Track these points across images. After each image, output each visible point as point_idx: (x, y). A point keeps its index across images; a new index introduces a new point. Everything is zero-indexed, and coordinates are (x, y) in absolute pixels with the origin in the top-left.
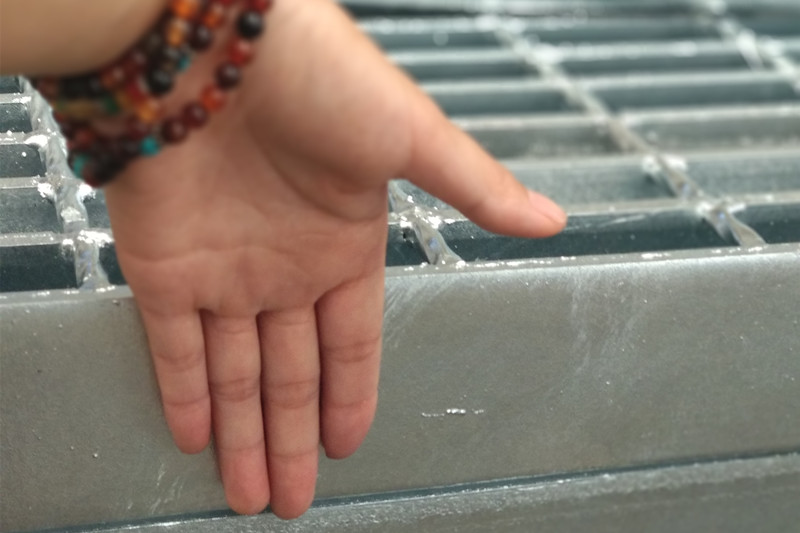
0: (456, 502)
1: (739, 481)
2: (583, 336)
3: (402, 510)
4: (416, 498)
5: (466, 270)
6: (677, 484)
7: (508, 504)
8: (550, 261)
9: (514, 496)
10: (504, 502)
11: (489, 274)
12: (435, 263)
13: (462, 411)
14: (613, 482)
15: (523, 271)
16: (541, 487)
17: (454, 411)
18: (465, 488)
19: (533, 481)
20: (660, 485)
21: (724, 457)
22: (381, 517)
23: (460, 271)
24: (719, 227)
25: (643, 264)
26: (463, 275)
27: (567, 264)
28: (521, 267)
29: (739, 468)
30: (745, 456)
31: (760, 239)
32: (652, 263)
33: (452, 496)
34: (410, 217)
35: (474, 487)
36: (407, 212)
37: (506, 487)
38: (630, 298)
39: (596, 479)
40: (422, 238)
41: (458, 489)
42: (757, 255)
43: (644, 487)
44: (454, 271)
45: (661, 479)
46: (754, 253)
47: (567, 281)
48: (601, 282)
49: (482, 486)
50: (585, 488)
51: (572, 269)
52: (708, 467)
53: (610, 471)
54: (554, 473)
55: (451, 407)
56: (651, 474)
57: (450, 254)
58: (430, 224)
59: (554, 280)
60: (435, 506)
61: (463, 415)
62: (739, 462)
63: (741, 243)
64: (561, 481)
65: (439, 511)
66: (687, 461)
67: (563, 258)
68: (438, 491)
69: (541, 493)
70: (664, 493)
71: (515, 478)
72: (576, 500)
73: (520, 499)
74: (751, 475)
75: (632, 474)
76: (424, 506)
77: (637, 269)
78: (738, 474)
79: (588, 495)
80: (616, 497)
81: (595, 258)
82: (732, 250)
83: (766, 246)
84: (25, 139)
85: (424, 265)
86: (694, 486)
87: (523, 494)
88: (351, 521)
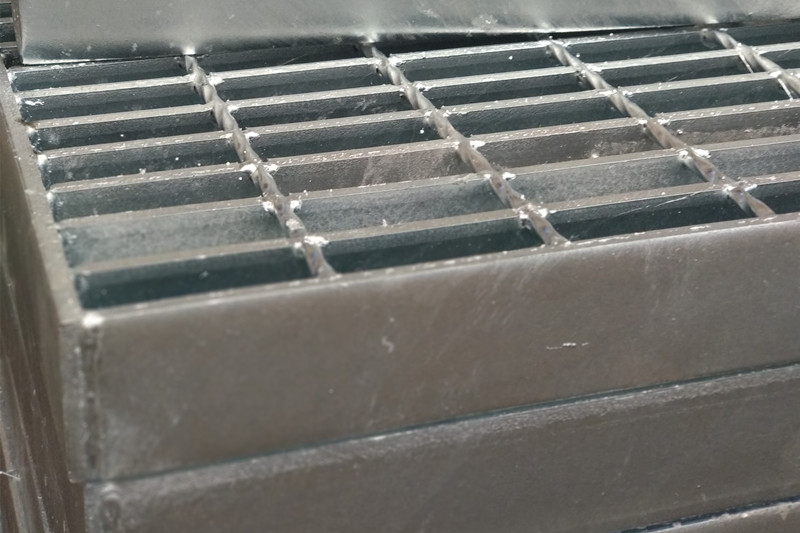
0: (573, 410)
1: (770, 385)
2: (653, 287)
3: (535, 418)
4: (544, 409)
5: (571, 248)
6: (727, 390)
7: (608, 410)
8: (628, 236)
9: (612, 404)
10: (605, 409)
11: (588, 249)
12: (549, 244)
13: (574, 344)
14: (682, 391)
15: (611, 246)
16: (631, 397)
17: (568, 344)
18: (578, 399)
19: (625, 392)
20: (716, 391)
21: (759, 368)
22: (521, 424)
23: (567, 249)
24: (741, 203)
25: (693, 234)
26: (571, 251)
27: (640, 238)
28: (608, 242)
29: (770, 376)
30: (773, 366)
31: (771, 211)
32: (698, 233)
33: (570, 406)
34: (526, 211)
35: (584, 399)
36: (523, 207)
37: (606, 398)
38: (685, 258)
39: (669, 390)
40: (538, 227)
41: (574, 401)
42: (770, 222)
43: (704, 393)
44: (563, 249)
45: (716, 387)
46: (767, 222)
47: (641, 250)
48: (664, 249)
49: (590, 398)
50: (662, 396)
51: (644, 241)
52: (748, 376)
53: (680, 382)
54: (639, 386)
55: (566, 342)
56: (708, 384)
57: (558, 237)
58: (540, 215)
59: (631, 250)
60: (558, 414)
61: (574, 347)
62: (770, 370)
63: (757, 214)
64: (645, 392)
65: (560, 418)
66: (734, 372)
67: (636, 234)
68: (560, 403)
69: (632, 401)
70: (718, 397)
71: (612, 391)
72: (657, 405)
73: (617, 406)
74: (778, 380)
75: (695, 384)
76: (550, 415)
77: (688, 238)
78: (769, 380)
79: (664, 401)
80: (685, 402)
81: (658, 232)
82: (753, 220)
83: (776, 216)
84: (240, 167)
85: (543, 246)
86: (739, 391)
87: (619, 402)
88: (501, 428)
